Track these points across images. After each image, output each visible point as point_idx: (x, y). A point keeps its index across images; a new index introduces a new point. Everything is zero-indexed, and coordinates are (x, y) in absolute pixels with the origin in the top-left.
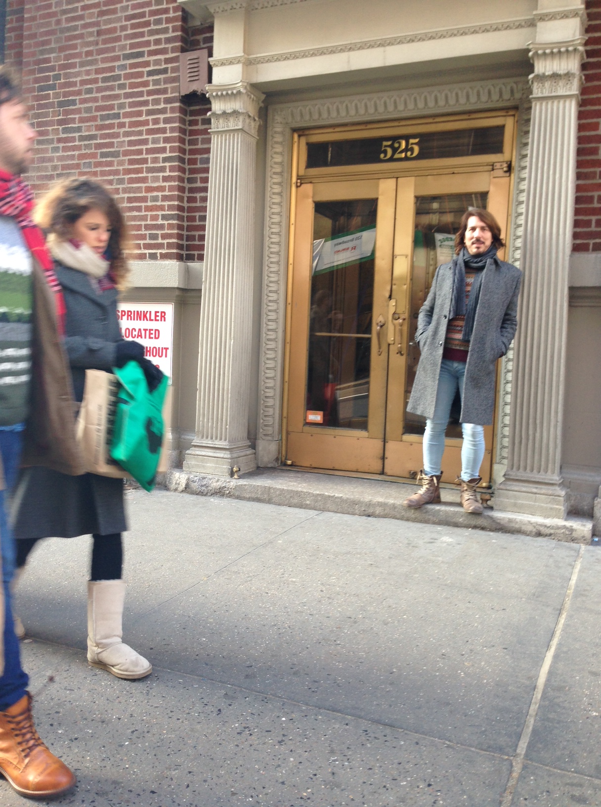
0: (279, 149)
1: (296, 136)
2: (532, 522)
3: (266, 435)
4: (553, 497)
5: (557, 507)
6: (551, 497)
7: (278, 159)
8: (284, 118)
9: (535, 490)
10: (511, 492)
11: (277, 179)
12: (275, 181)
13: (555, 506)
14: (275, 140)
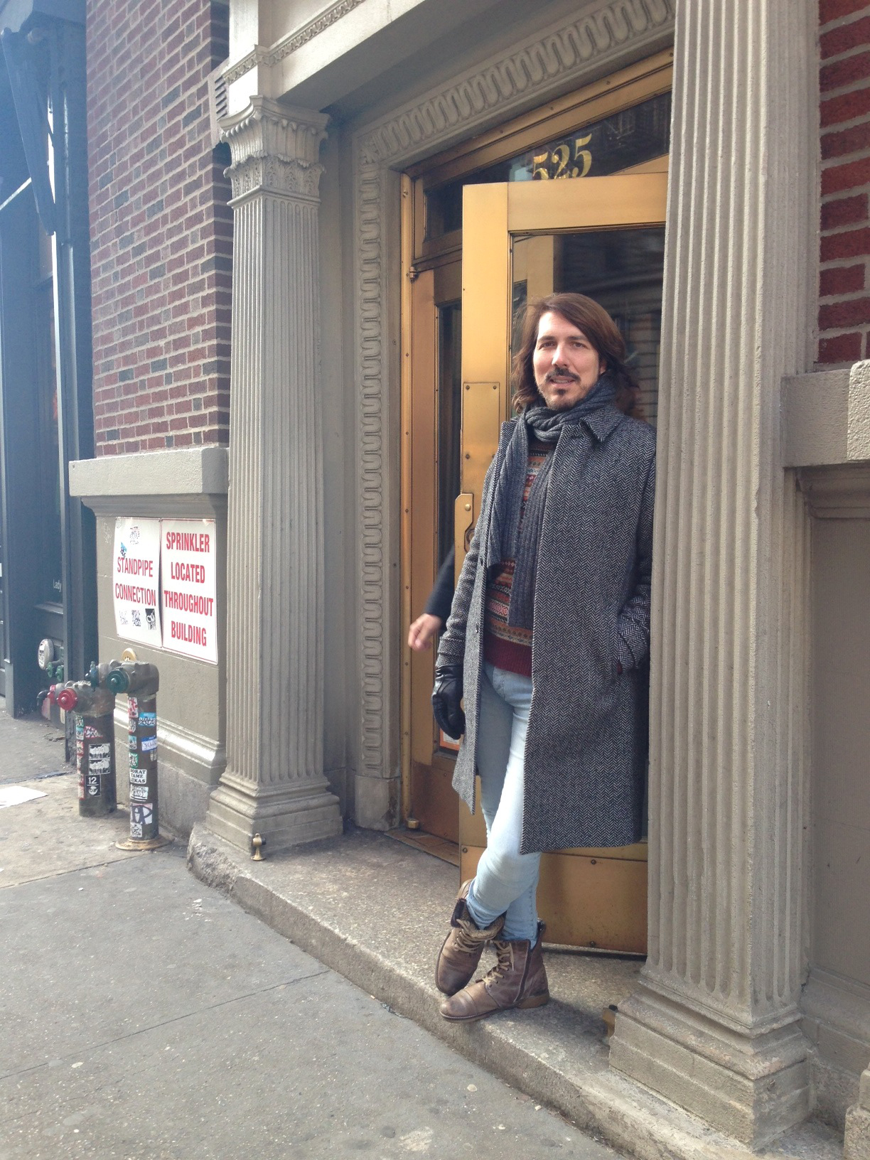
0: (372, 213)
1: (406, 181)
2: (657, 1137)
3: (370, 767)
4: (731, 1074)
5: (738, 1106)
6: (727, 1072)
7: (371, 232)
8: (377, 152)
9: (692, 1040)
10: (643, 1028)
11: (371, 272)
12: (368, 275)
13: (733, 1103)
14: (365, 196)
